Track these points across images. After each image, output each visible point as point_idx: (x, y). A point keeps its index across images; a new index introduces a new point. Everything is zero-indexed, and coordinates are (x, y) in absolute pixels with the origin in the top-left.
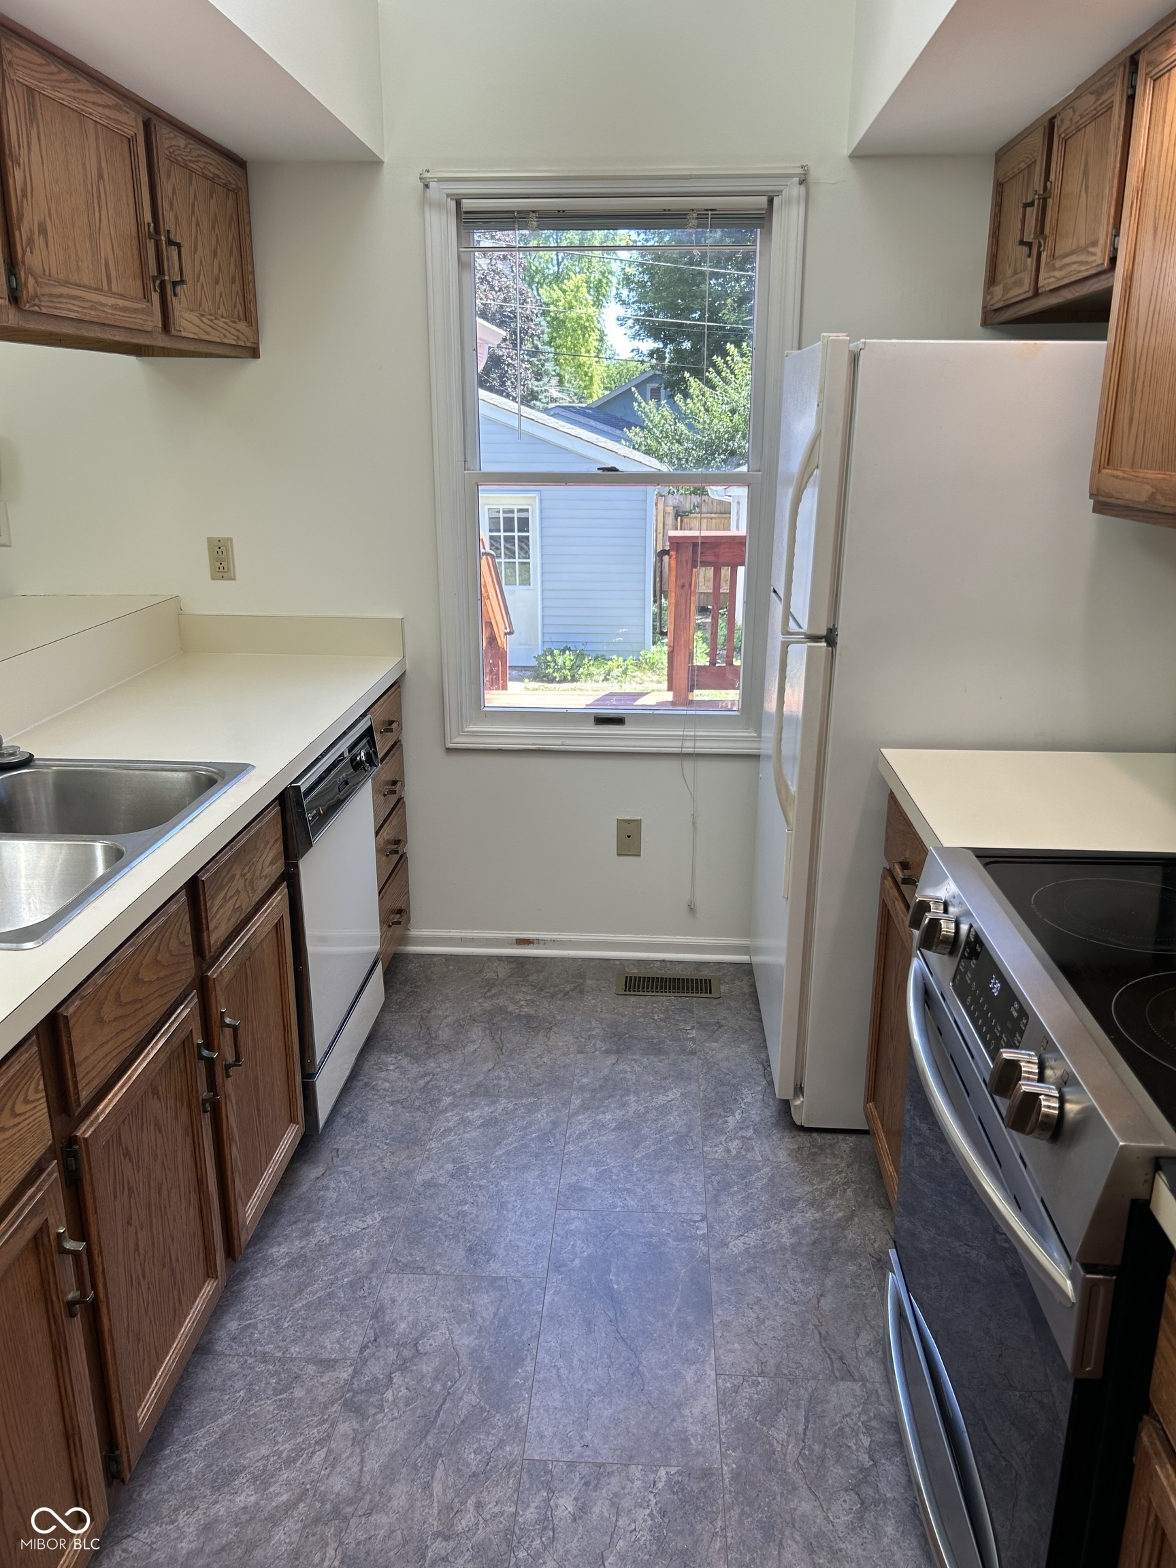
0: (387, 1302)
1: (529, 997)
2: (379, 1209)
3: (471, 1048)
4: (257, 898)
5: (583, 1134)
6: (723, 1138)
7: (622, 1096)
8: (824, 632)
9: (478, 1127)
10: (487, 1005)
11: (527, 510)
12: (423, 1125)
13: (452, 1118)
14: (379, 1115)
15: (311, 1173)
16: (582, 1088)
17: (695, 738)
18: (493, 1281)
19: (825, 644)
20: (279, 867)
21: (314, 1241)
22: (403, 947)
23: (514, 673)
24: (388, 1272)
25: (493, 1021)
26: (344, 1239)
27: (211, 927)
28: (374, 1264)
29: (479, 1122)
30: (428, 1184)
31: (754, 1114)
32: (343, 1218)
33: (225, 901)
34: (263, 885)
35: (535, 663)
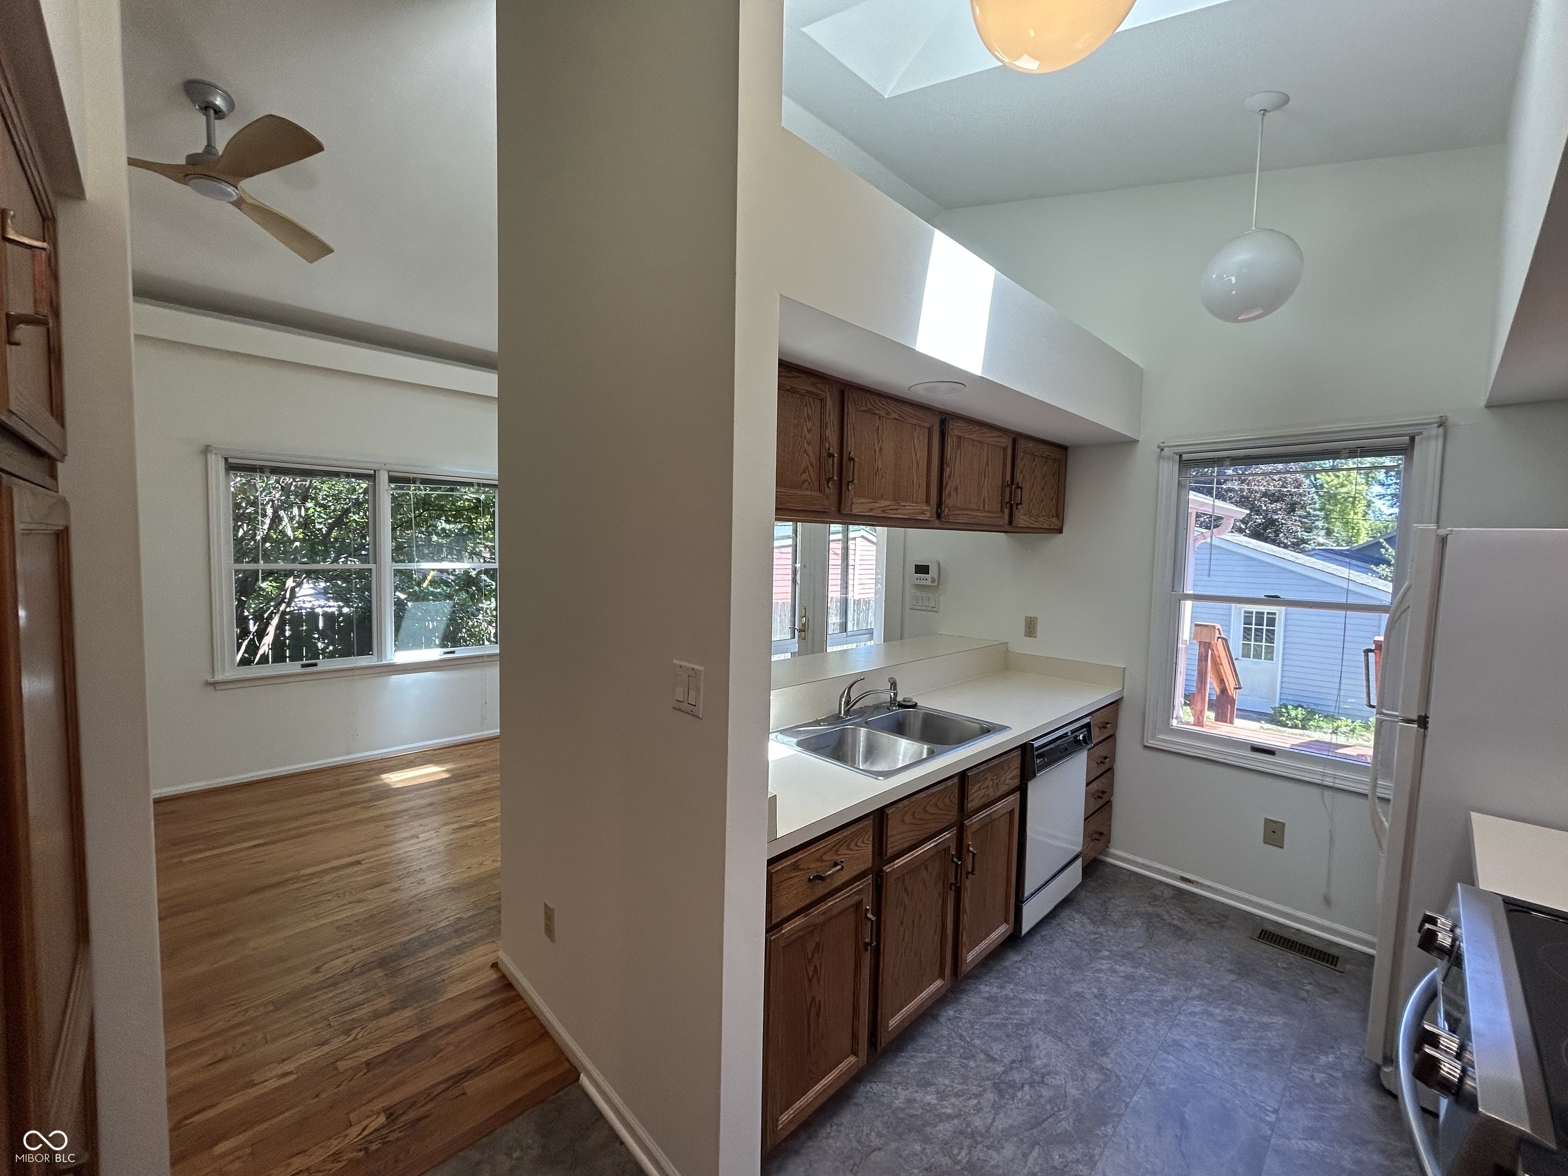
0: (1034, 1045)
1: (1181, 915)
2: (1045, 994)
3: (1131, 930)
4: (998, 794)
5: (1193, 1014)
6: (1311, 1067)
7: (1233, 1003)
8: (1415, 717)
9: (1121, 977)
10: (1150, 909)
11: (1275, 614)
12: (1086, 960)
13: (1105, 965)
14: (1062, 943)
15: (1013, 958)
16: (1203, 986)
17: (1335, 777)
18: (1102, 1068)
19: (1416, 726)
20: (1017, 782)
21: (1004, 993)
22: (1103, 857)
23: (1240, 713)
24: (1040, 1029)
25: (1150, 920)
26: (1021, 1000)
27: (970, 799)
28: (1033, 1021)
29: (1123, 974)
30: (1078, 994)
31: (1347, 1064)
32: (1024, 989)
33: (980, 789)
34: (1003, 789)
35: (1272, 712)
